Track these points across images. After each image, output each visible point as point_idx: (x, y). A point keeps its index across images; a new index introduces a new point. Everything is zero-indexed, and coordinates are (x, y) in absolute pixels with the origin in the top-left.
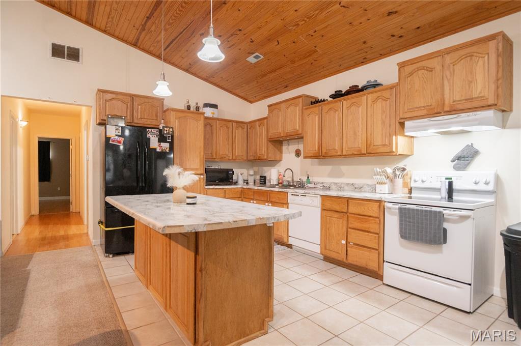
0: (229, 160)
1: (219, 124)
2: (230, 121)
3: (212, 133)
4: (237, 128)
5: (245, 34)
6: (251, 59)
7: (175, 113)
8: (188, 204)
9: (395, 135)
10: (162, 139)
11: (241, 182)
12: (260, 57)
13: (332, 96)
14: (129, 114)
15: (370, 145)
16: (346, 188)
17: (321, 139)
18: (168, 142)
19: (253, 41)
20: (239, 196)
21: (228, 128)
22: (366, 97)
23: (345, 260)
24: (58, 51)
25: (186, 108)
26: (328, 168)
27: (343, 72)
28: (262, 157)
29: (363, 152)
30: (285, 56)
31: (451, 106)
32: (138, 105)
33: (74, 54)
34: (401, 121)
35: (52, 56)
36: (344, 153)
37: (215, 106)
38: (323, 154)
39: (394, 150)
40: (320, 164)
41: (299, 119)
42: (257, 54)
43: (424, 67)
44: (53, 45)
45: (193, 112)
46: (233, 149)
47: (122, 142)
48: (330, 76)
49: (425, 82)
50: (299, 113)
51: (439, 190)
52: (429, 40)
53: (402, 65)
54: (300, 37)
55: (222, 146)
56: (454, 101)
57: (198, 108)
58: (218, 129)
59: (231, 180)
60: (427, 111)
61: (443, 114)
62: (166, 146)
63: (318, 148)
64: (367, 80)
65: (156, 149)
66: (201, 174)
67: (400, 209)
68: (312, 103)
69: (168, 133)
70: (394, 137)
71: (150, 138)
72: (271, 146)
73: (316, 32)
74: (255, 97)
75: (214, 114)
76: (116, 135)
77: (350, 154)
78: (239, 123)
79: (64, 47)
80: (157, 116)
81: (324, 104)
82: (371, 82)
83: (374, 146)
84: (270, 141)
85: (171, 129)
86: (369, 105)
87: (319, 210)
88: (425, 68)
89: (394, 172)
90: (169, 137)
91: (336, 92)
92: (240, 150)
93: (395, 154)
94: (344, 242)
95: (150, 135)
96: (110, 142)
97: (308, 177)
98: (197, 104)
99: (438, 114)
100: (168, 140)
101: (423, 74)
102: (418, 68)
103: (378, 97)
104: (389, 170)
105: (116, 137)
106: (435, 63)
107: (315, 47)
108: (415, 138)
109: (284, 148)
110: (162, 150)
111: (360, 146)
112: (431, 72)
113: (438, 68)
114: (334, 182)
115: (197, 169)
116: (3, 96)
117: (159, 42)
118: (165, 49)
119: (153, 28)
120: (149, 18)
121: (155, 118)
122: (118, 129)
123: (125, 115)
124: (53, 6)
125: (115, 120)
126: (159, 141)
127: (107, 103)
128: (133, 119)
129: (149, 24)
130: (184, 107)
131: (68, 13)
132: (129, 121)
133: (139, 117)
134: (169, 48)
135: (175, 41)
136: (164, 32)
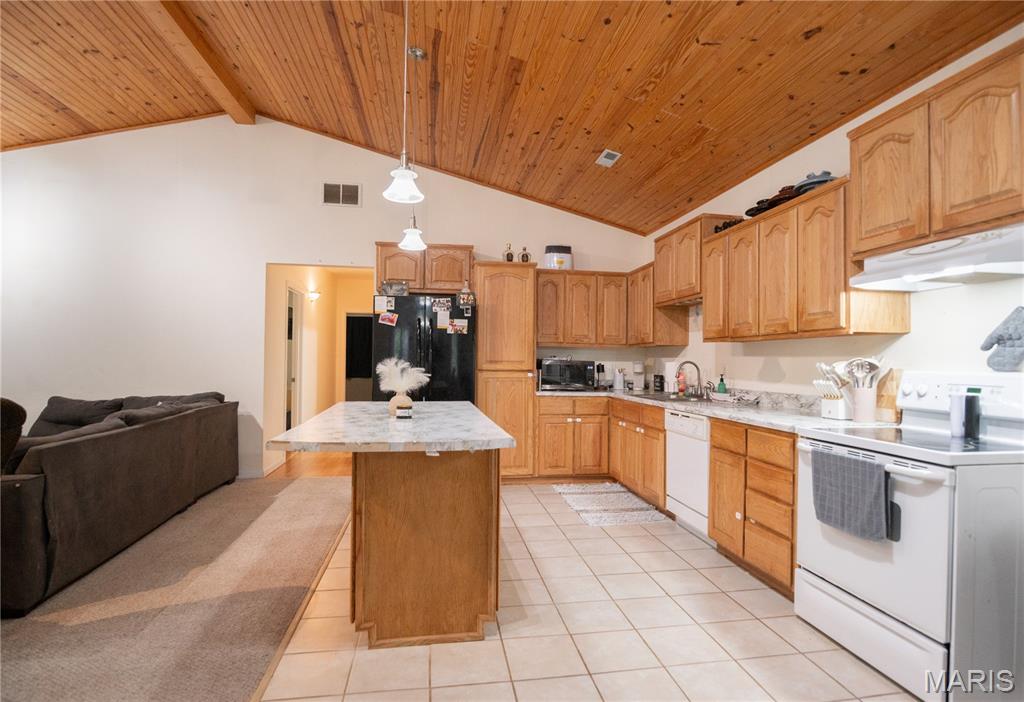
0: (590, 347)
1: (571, 281)
2: (593, 274)
3: (557, 297)
4: (606, 285)
5: (571, 124)
6: (603, 161)
7: (483, 268)
8: (399, 417)
9: (846, 290)
10: (456, 313)
11: (619, 385)
12: (615, 156)
13: (751, 212)
14: (418, 275)
15: (803, 313)
16: (786, 404)
17: (727, 303)
18: (466, 318)
19: (589, 133)
20: (602, 412)
21: (588, 287)
22: (795, 210)
23: (740, 555)
24: (332, 194)
25: (506, 258)
26: (756, 362)
27: (780, 159)
28: (646, 341)
29: (791, 329)
30: (654, 146)
31: (947, 218)
32: (432, 260)
33: (350, 195)
34: (858, 258)
35: (325, 201)
36: (762, 331)
37: (566, 250)
38: (731, 333)
39: (843, 323)
40: (746, 354)
41: (696, 263)
42: (607, 151)
43: (893, 134)
44: (326, 186)
45: (516, 265)
46: (598, 323)
47: (396, 320)
48: (760, 171)
49: (896, 169)
50: (697, 253)
51: (946, 416)
52: (936, 66)
53: (855, 136)
54: (662, 110)
55: (575, 318)
56: (952, 207)
57: (525, 257)
58: (568, 289)
59: (590, 383)
60: (901, 234)
61: (932, 238)
62: (462, 324)
63: (724, 321)
64: (808, 173)
65: (446, 330)
66: (529, 371)
67: (815, 453)
68: (717, 229)
69: (467, 304)
70: (843, 296)
71: (436, 314)
72: (661, 317)
73: (686, 97)
74: (646, 223)
75: (561, 263)
76: (388, 311)
77: (771, 332)
78: (611, 277)
79: (338, 186)
80: (461, 275)
81: (733, 231)
82: (815, 177)
83: (809, 314)
84: (659, 308)
85: (472, 297)
86: (801, 228)
87: (705, 447)
88: (897, 136)
89: (851, 372)
90: (467, 309)
91: (758, 203)
92: (610, 327)
93: (844, 332)
94: (739, 516)
95: (438, 309)
96: (380, 321)
97: (722, 380)
98: (525, 249)
99: (922, 239)
100: (466, 315)
101: (892, 150)
102: (882, 139)
103: (816, 209)
104: (841, 368)
105: (388, 314)
106: (915, 122)
107: (700, 122)
108: (912, 295)
109: (691, 319)
110: (456, 331)
111: (787, 316)
112: (906, 145)
113: (920, 133)
114: (767, 390)
115: (522, 362)
116: (268, 264)
117: (461, 156)
118: (474, 165)
119: (445, 139)
120: (433, 126)
121: (458, 279)
122: (390, 301)
123: (413, 278)
124: (325, 132)
125: (394, 287)
126: (452, 317)
127: (388, 262)
128: (424, 283)
129: (437, 134)
130: (501, 257)
131: (344, 138)
132: (418, 286)
133: (434, 279)
134: (478, 164)
135: (481, 152)
136: (460, 142)
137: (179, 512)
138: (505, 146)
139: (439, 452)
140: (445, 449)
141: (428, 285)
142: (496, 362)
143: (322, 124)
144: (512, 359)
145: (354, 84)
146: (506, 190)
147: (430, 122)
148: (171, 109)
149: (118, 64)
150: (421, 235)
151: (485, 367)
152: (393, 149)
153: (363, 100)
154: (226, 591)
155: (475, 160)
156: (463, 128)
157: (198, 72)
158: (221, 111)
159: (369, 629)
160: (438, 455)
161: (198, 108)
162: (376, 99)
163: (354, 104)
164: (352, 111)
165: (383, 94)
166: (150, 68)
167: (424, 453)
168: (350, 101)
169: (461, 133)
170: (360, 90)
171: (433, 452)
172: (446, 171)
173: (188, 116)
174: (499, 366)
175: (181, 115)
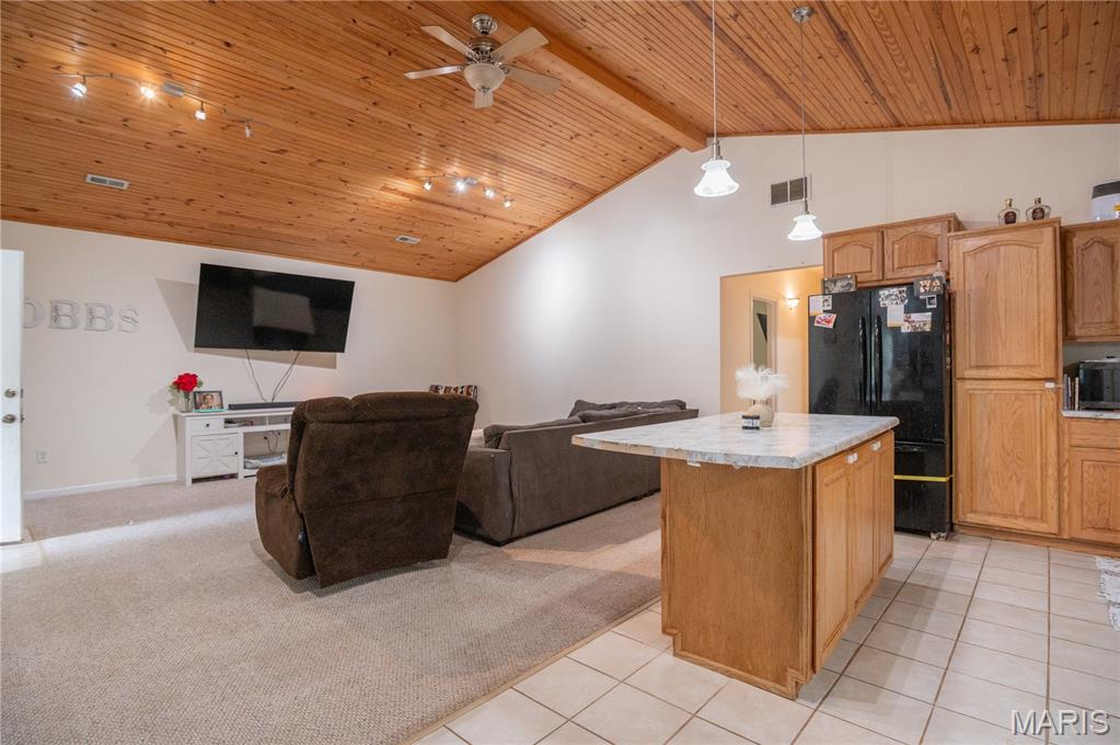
7: (962, 240)
10: (915, 305)
14: (874, 265)
18: (929, 311)
24: (779, 194)
25: (1004, 221)
32: (893, 243)
33: (798, 190)
35: (772, 203)
44: (772, 188)
45: (1020, 228)
47: (833, 321)
57: (1039, 213)
62: (923, 319)
65: (899, 328)
66: (1049, 380)
69: (930, 292)
71: (886, 308)
76: (825, 311)
80: (936, 255)
85: (937, 281)
90: (931, 299)
95: (887, 302)
96: (816, 324)
98: (1039, 201)
100: (928, 307)
105: (825, 315)
110: (914, 329)
115: (1033, 366)
116: (722, 278)
117: (924, 102)
118: (950, 108)
119: (892, 90)
120: (868, 80)
121: (931, 261)
122: (826, 300)
123: (869, 269)
124: (770, 132)
125: (839, 284)
126: (908, 310)
127: (836, 255)
128: (883, 274)
129: (881, 89)
130: (996, 220)
131: (790, 131)
132: (875, 278)
133: (896, 267)
134: (953, 101)
135: (949, 89)
136: (913, 87)
137: (634, 499)
138: (976, 67)
139: (700, 463)
140: (706, 460)
141: (889, 275)
142: (987, 367)
143: (763, 125)
144: (1014, 363)
145: (766, 74)
146: (1016, 121)
147: (863, 79)
148: (641, 159)
149: (594, 138)
150: (814, 221)
151: (969, 373)
152: (843, 123)
153: (784, 87)
154: (614, 568)
155: (947, 100)
156: (907, 68)
157: (644, 121)
158: (676, 147)
159: (674, 636)
160: (698, 465)
161: (661, 151)
162: (793, 78)
163: (777, 93)
164: (780, 101)
165: (796, 71)
166: (616, 132)
167: (685, 461)
168: (772, 93)
169: (908, 75)
170: (775, 77)
171: (693, 463)
172: (917, 126)
173: (656, 159)
174: (992, 373)
175: (650, 161)
